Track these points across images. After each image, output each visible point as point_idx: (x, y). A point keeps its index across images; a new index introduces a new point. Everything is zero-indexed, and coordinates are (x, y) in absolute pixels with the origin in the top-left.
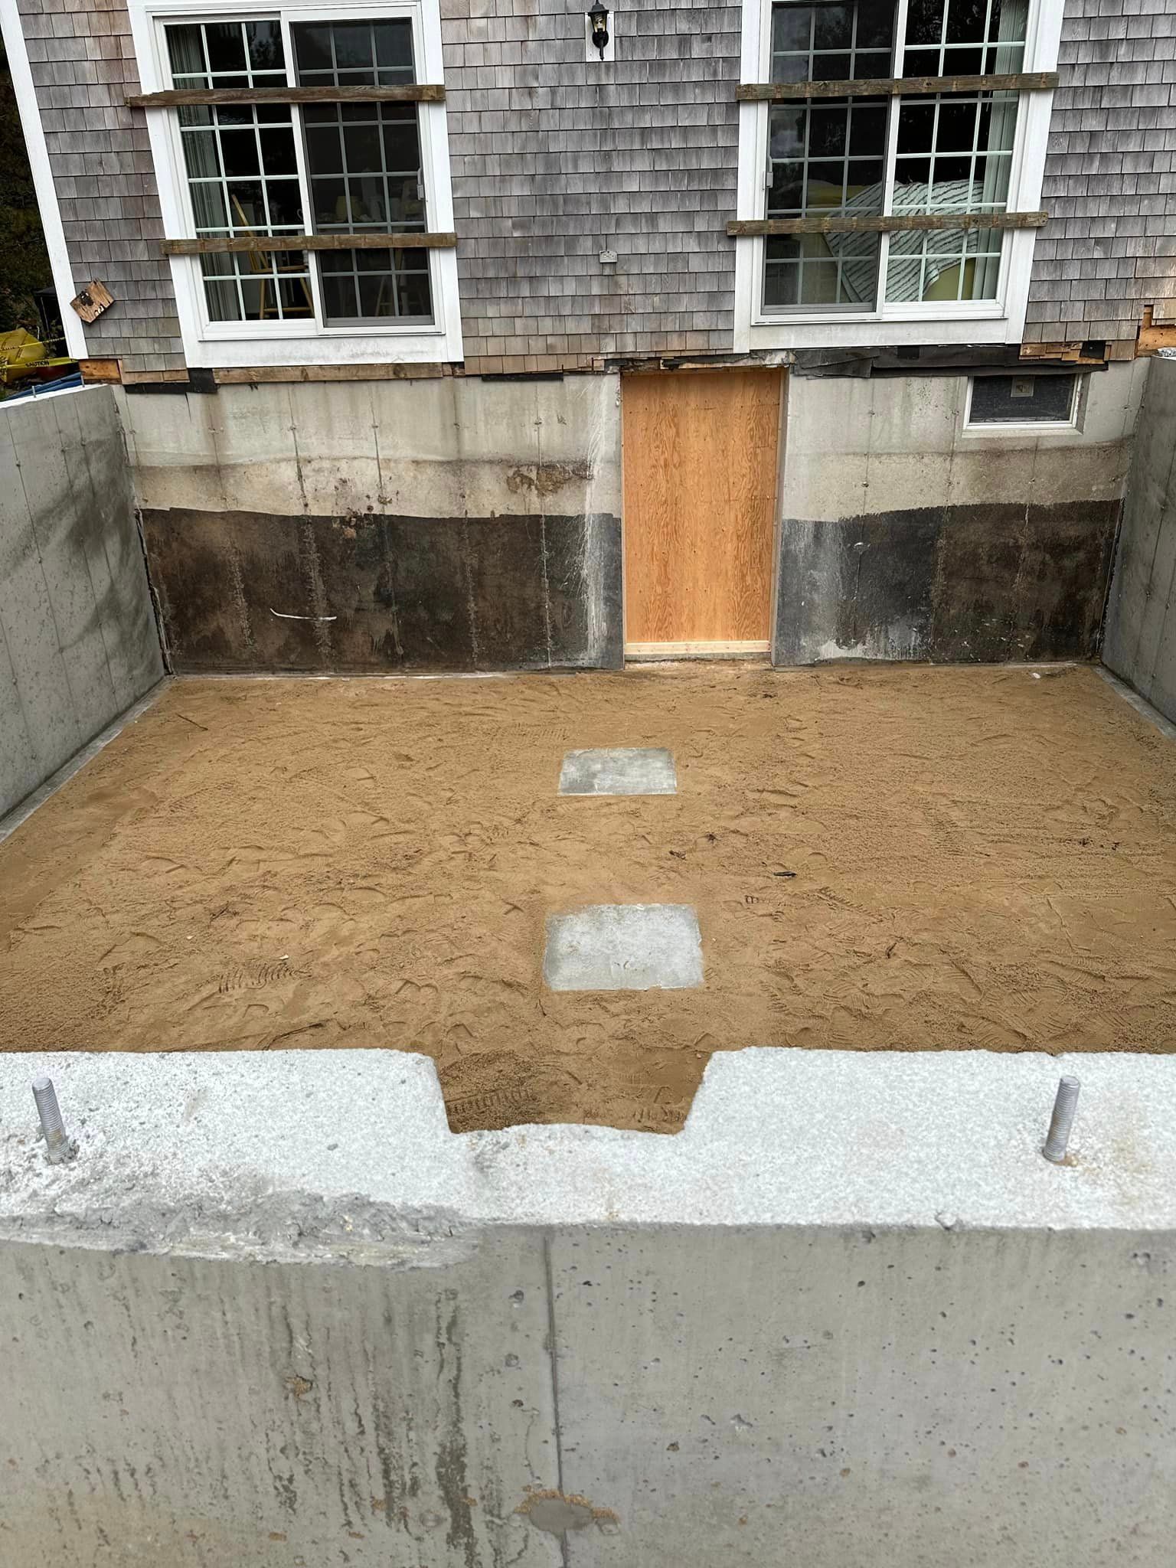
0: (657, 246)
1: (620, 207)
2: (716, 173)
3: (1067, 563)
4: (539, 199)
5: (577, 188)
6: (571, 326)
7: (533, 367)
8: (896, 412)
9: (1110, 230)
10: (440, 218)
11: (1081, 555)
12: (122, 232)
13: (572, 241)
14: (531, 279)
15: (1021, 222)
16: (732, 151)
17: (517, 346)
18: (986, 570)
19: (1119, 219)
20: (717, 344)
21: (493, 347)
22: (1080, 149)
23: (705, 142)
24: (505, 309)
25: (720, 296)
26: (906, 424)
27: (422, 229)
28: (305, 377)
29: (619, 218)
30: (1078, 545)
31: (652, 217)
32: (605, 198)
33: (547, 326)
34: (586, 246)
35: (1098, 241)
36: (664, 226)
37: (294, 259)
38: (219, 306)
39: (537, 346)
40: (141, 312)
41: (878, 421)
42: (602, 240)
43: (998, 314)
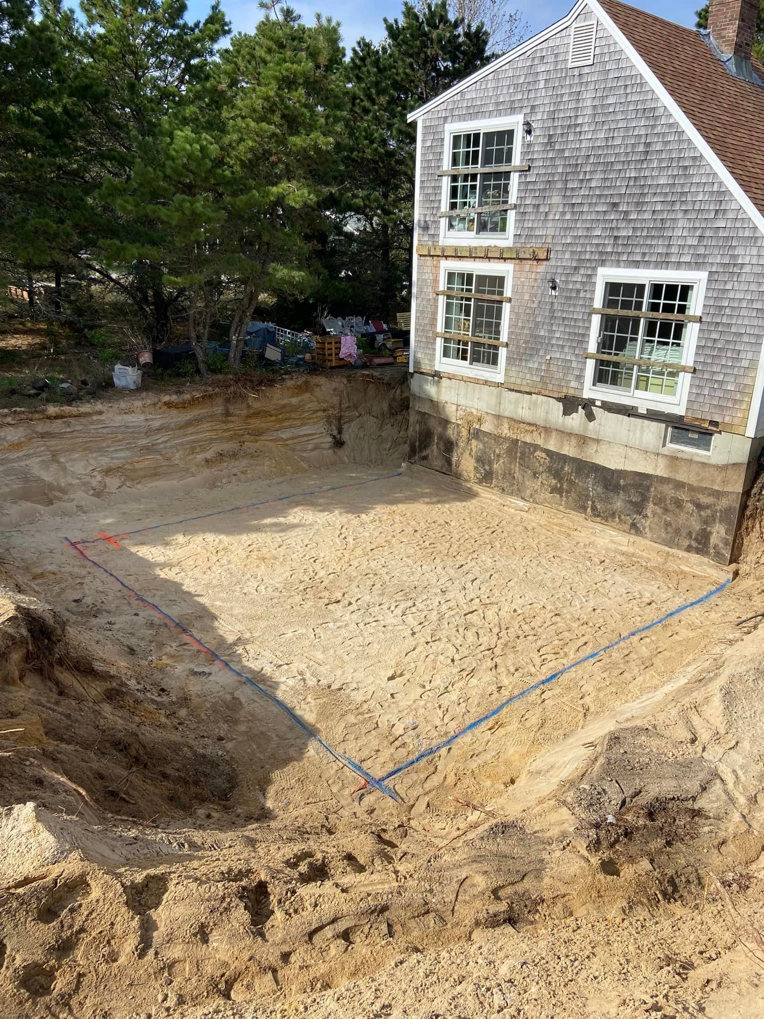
0: (563, 357)
1: (554, 342)
2: (583, 335)
3: (702, 513)
4: (532, 336)
5: (542, 333)
6: (535, 378)
7: (522, 389)
8: (638, 433)
9: (720, 378)
10: (504, 337)
11: (709, 512)
12: (428, 328)
13: (538, 350)
14: (526, 360)
15: (684, 369)
16: (588, 328)
17: (519, 381)
18: (669, 507)
19: (725, 374)
20: (577, 394)
21: (513, 380)
22: (710, 345)
23: (581, 324)
24: (517, 369)
25: (580, 378)
26: (641, 438)
27: (498, 339)
28: (463, 379)
29: (553, 345)
30: (708, 507)
31: (563, 347)
32: (550, 339)
33: (528, 376)
34: (541, 353)
35: (716, 381)
36: (566, 350)
37: (466, 344)
38: (446, 354)
39: (525, 382)
40: (427, 352)
41: (631, 434)
42: (547, 352)
43: (676, 403)
